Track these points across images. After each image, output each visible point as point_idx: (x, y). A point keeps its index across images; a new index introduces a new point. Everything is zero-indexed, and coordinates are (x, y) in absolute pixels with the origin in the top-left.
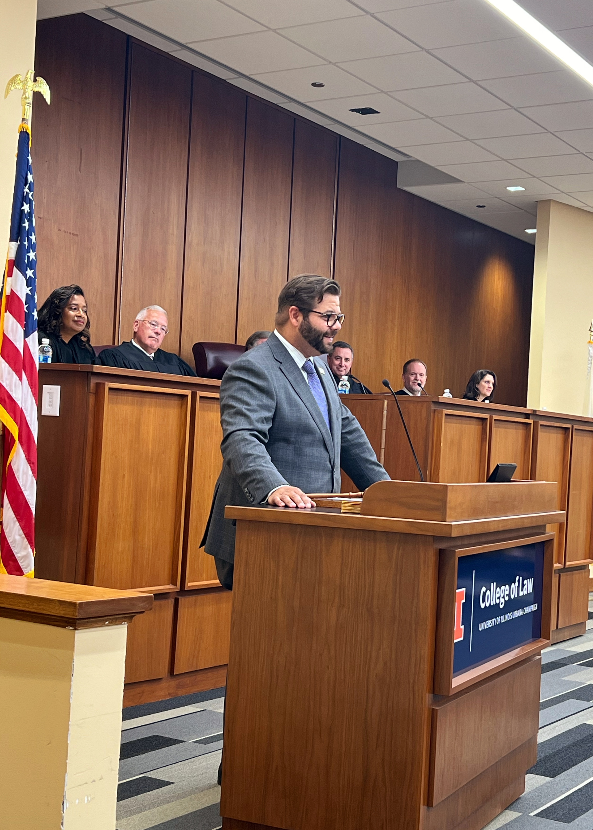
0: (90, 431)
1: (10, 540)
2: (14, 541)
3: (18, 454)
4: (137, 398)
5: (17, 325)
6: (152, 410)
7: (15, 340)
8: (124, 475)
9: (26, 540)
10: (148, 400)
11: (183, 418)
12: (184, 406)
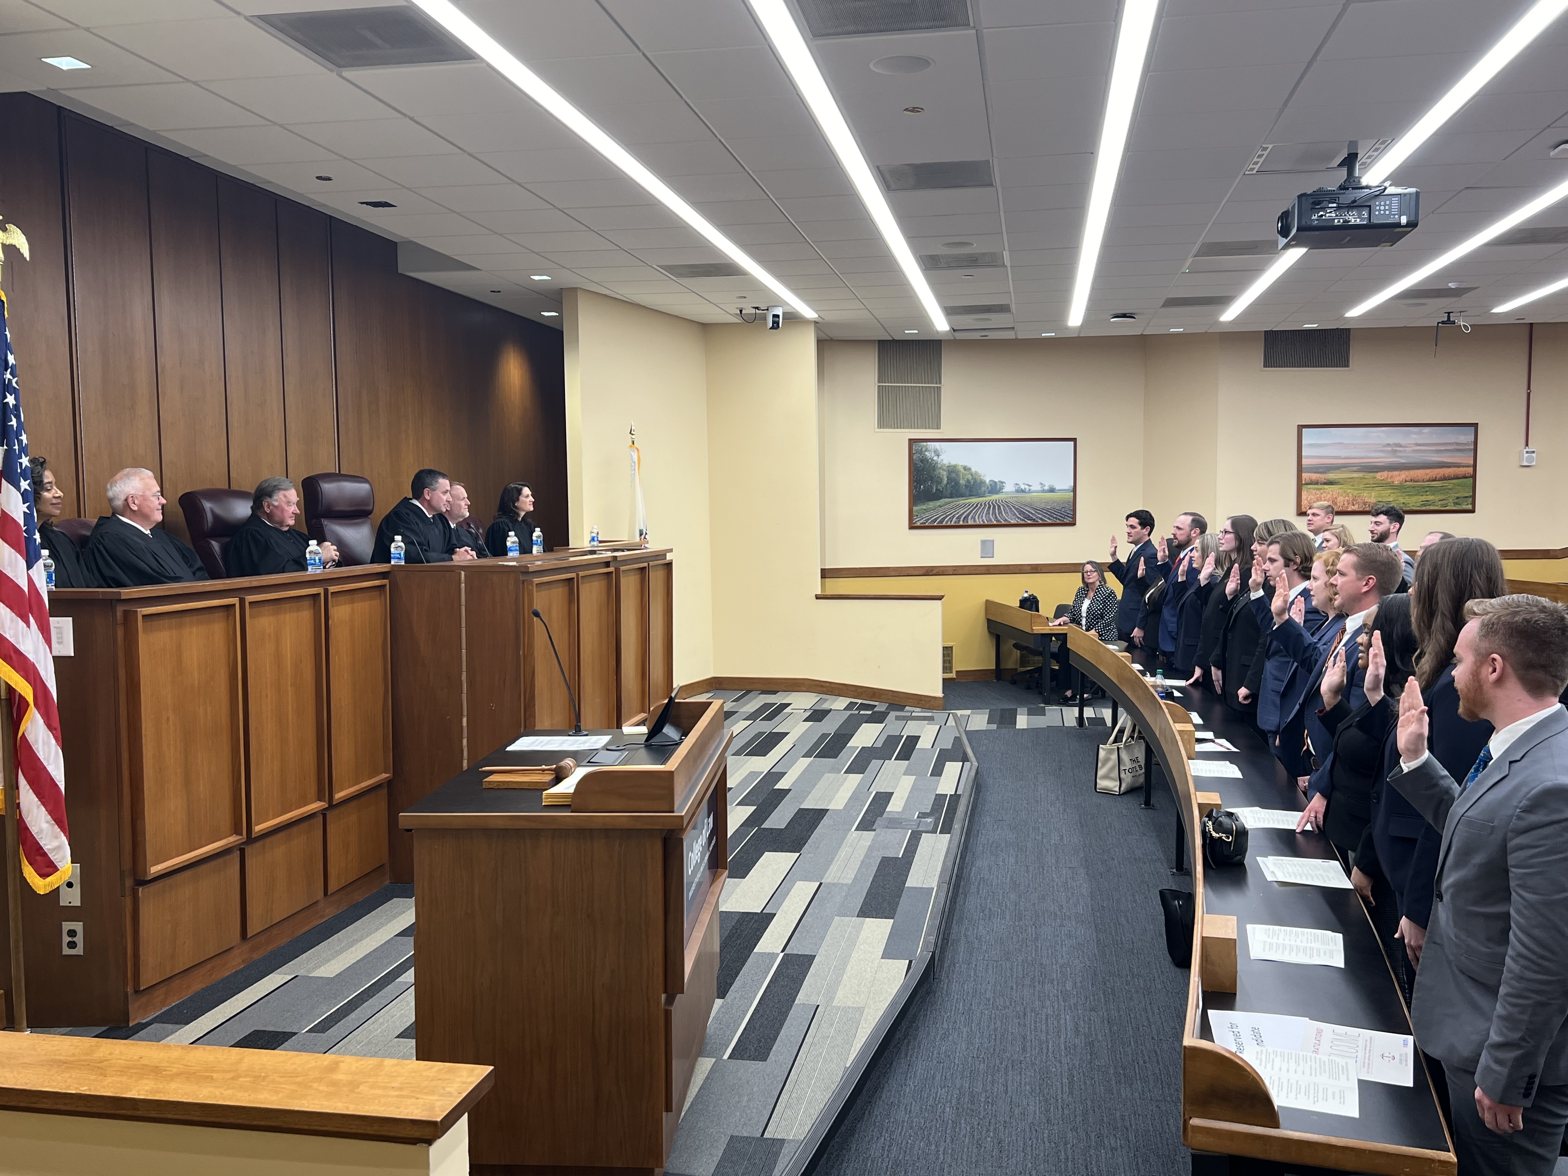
0: (122, 673)
1: (34, 830)
2: (41, 831)
3: (33, 720)
4: (174, 621)
5: (16, 557)
6: (194, 629)
7: (16, 576)
8: (168, 719)
9: (56, 826)
10: (187, 619)
11: (231, 632)
12: (231, 618)
